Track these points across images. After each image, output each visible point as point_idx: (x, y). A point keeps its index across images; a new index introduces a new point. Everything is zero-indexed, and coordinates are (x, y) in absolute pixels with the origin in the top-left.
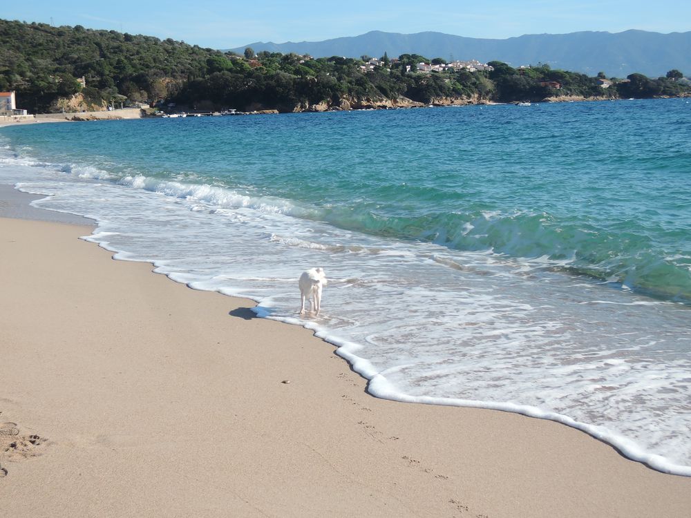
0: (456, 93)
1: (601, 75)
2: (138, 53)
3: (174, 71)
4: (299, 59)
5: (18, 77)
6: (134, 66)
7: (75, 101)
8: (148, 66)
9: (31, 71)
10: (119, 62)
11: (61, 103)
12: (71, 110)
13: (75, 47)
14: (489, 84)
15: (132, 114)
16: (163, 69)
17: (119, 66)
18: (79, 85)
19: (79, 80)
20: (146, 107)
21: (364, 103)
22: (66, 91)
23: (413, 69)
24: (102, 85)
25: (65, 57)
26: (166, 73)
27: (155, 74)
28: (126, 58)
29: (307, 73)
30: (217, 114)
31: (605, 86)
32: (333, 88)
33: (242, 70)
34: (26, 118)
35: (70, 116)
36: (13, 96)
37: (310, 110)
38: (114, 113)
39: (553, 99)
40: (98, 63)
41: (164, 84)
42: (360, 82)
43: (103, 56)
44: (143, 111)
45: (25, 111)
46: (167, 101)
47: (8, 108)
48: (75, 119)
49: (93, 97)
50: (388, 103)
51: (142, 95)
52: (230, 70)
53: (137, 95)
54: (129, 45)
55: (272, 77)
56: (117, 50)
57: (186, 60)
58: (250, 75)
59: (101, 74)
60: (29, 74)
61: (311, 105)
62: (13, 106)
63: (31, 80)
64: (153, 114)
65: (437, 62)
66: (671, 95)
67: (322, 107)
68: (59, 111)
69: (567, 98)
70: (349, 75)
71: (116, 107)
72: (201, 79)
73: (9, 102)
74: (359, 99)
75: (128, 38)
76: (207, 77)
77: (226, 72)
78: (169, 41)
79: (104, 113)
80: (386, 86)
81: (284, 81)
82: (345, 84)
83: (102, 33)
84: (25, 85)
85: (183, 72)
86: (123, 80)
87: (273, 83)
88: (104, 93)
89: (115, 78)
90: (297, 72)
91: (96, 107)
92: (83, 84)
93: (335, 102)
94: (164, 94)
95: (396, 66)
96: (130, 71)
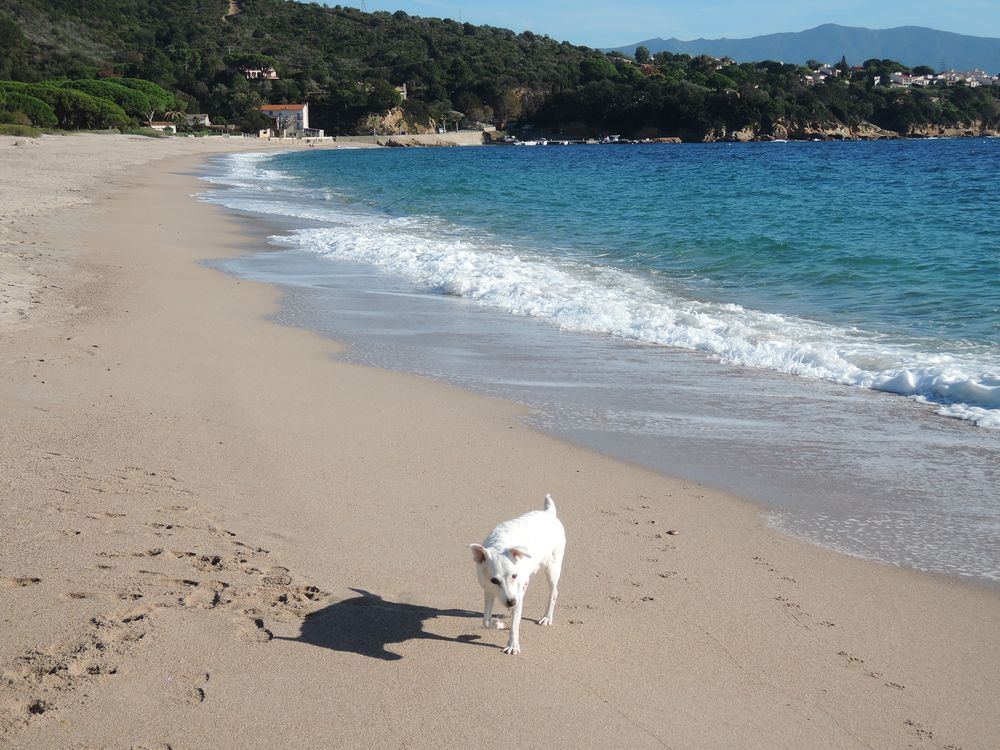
0: (948, 119)
2: (483, 51)
3: (532, 78)
4: (715, 64)
5: (314, 84)
6: (475, 70)
7: (391, 119)
8: (495, 71)
9: (331, 75)
10: (455, 64)
11: (372, 121)
12: (385, 131)
13: (395, 42)
14: (999, 107)
15: (470, 138)
16: (517, 76)
17: (455, 70)
18: (398, 96)
19: (398, 89)
20: (491, 129)
21: (809, 130)
22: (380, 105)
23: (885, 81)
24: (430, 97)
25: (380, 55)
26: (520, 80)
27: (506, 82)
28: (465, 58)
29: (725, 85)
30: (591, 141)
32: (762, 107)
33: (631, 78)
34: (323, 141)
35: (384, 139)
36: (305, 110)
37: (728, 139)
38: (445, 137)
40: (426, 65)
41: (517, 97)
42: (804, 99)
43: (433, 54)
44: (487, 136)
45: (322, 132)
46: (521, 122)
47: (299, 127)
48: (391, 144)
49: (417, 115)
50: (845, 132)
51: (485, 112)
52: (614, 78)
53: (478, 112)
54: (471, 41)
55: (674, 89)
56: (454, 47)
57: (550, 61)
58: (642, 86)
59: (429, 81)
60: (328, 79)
61: (729, 131)
62: (306, 125)
63: (331, 88)
64: (501, 140)
65: (921, 71)
67: (746, 135)
68: (368, 132)
70: (787, 88)
71: (449, 129)
72: (570, 91)
73: (300, 118)
74: (802, 125)
75: (468, 29)
76: (580, 87)
77: (607, 81)
78: (528, 35)
79: (430, 137)
80: (842, 106)
81: (691, 95)
82: (781, 102)
83: (433, 23)
84: (322, 94)
85: (545, 80)
86: (459, 91)
87: (675, 98)
88: (433, 108)
89: (449, 87)
90: (711, 83)
91: (420, 127)
92: (404, 95)
93: (765, 130)
94: (518, 111)
95: (858, 76)
96: (470, 77)
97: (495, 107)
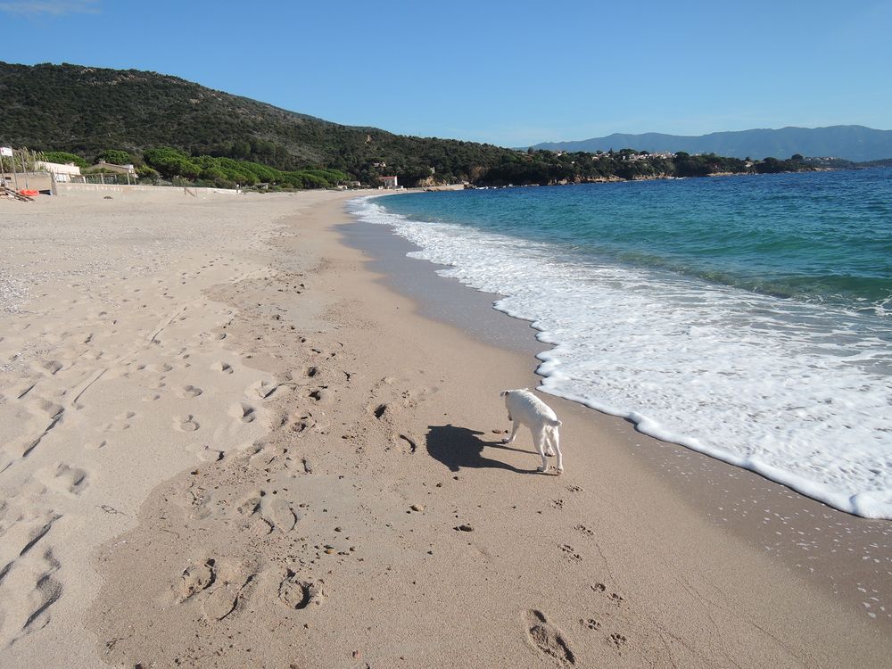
0: (649, 172)
1: (748, 159)
2: (466, 152)
3: (484, 163)
4: (555, 154)
5: (400, 168)
6: (463, 160)
7: (428, 181)
8: (470, 160)
9: (407, 164)
10: (455, 158)
11: (422, 182)
12: (426, 185)
13: (432, 150)
15: (459, 187)
16: (478, 162)
17: (455, 161)
18: (431, 172)
19: (432, 169)
20: (467, 183)
21: (589, 179)
22: (424, 175)
23: (627, 158)
24: (445, 172)
25: (426, 156)
26: (479, 164)
27: (474, 165)
28: (460, 156)
29: (557, 162)
30: (504, 187)
31: (748, 166)
32: (570, 171)
33: (520, 162)
34: (403, 190)
35: (426, 189)
36: (396, 178)
37: (557, 184)
38: (449, 187)
40: (444, 159)
41: (478, 170)
42: (587, 168)
43: (447, 154)
44: (465, 186)
45: (402, 187)
46: (479, 180)
47: (394, 185)
48: (428, 190)
49: (439, 179)
50: (603, 179)
51: (465, 177)
52: (514, 162)
53: (462, 177)
54: (462, 148)
55: (537, 165)
56: (455, 151)
57: (492, 155)
58: (524, 165)
59: (445, 165)
60: (405, 166)
61: (558, 181)
62: (396, 184)
63: (406, 170)
64: (471, 188)
65: (643, 153)
67: (564, 182)
68: (420, 186)
69: (722, 174)
71: (451, 184)
72: (498, 167)
73: (394, 181)
74: (586, 178)
75: (461, 143)
76: (501, 166)
79: (442, 187)
80: (605, 169)
81: (543, 167)
82: (578, 169)
83: (447, 141)
84: (403, 172)
85: (489, 163)
86: (456, 169)
87: (537, 169)
88: (445, 176)
89: (452, 167)
90: (551, 163)
91: (440, 183)
92: (433, 171)
93: (572, 179)
94: (478, 176)
95: (616, 156)
96: (460, 163)
97: (468, 174)
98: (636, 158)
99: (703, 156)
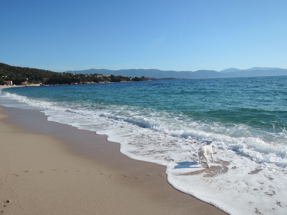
0: (103, 81)
1: (130, 77)
2: (40, 73)
4: (73, 75)
5: (13, 78)
7: (25, 83)
8: (42, 76)
9: (16, 77)
10: (36, 75)
12: (25, 84)
13: (27, 72)
14: (110, 79)
15: (38, 85)
22: (24, 81)
23: (96, 76)
24: (32, 79)
25: (24, 74)
26: (46, 77)
28: (38, 74)
29: (74, 77)
30: (55, 85)
31: (131, 79)
32: (78, 80)
33: (61, 77)
34: (15, 86)
35: (25, 85)
36: (12, 82)
37: (74, 84)
38: (34, 85)
39: (121, 82)
40: (32, 75)
41: (45, 79)
42: (84, 79)
44: (41, 84)
47: (11, 84)
48: (26, 86)
49: (30, 82)
50: (89, 83)
52: (59, 77)
53: (39, 81)
56: (36, 72)
59: (32, 77)
62: (12, 84)
63: (16, 79)
64: (43, 85)
65: (101, 75)
66: (142, 81)
67: (76, 83)
68: (22, 84)
69: (124, 81)
72: (53, 78)
73: (11, 83)
74: (84, 82)
75: (38, 70)
79: (31, 85)
80: (89, 79)
81: (69, 79)
82: (81, 79)
83: (33, 69)
84: (14, 79)
85: (49, 77)
87: (67, 79)
88: (32, 81)
89: (35, 78)
90: (72, 77)
92: (27, 79)
93: (79, 83)
94: (45, 81)
95: (93, 76)
96: (38, 76)
97: (42, 81)
98: (99, 76)
99: (118, 76)
